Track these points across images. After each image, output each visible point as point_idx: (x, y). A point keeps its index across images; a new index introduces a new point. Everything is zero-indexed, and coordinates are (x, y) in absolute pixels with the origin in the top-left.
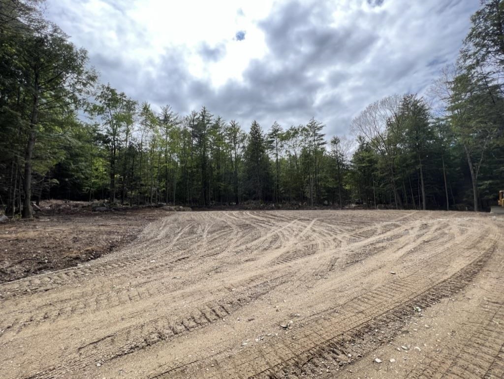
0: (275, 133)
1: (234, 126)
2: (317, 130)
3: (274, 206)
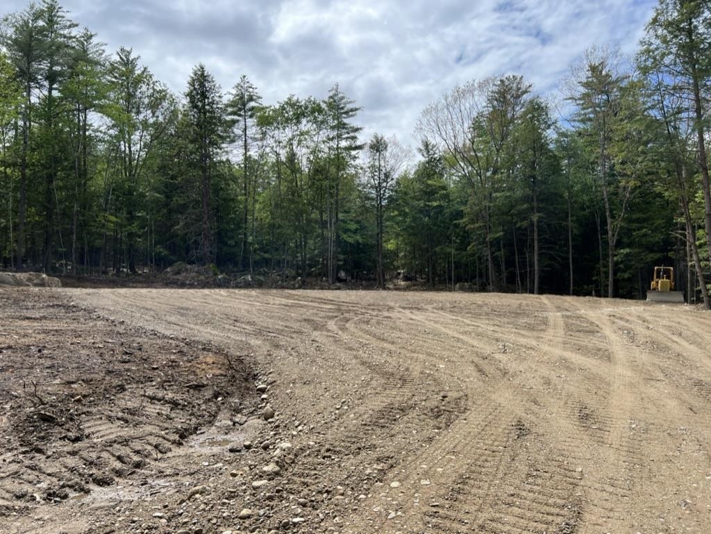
0: (242, 103)
2: (344, 116)
3: (250, 279)
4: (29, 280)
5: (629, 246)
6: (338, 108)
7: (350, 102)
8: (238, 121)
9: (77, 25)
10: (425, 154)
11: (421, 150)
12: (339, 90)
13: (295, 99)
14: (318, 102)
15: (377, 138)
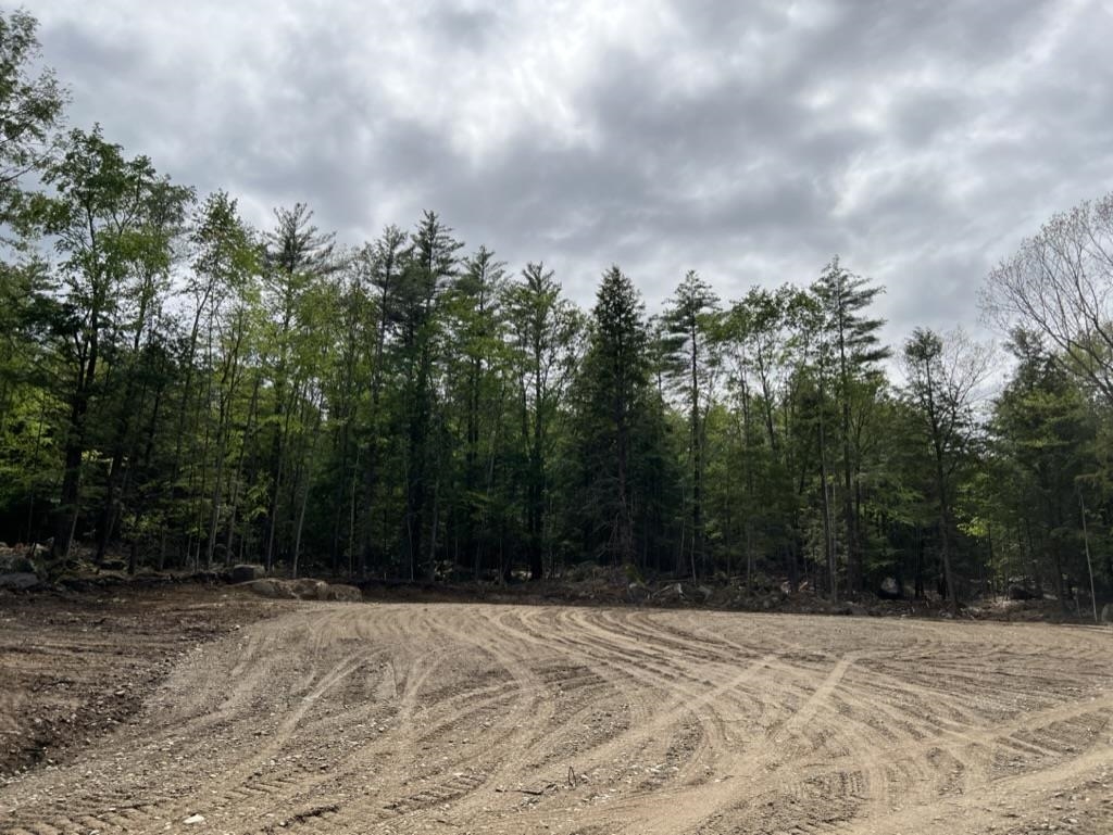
0: (690, 311)
1: (536, 283)
2: (851, 305)
3: (681, 591)
4: (298, 590)
7: (860, 283)
8: (683, 340)
9: (462, 245)
10: (1020, 351)
11: (1011, 346)
12: (839, 267)
13: (759, 293)
14: (800, 291)
15: (920, 335)
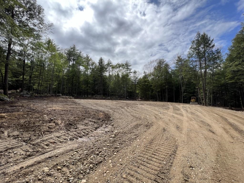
0: (109, 64)
1: (88, 57)
4: (68, 98)
5: (186, 92)
6: (127, 65)
8: (108, 68)
11: (144, 73)
12: (127, 62)
13: (119, 63)
14: (123, 64)
15: (135, 71)
